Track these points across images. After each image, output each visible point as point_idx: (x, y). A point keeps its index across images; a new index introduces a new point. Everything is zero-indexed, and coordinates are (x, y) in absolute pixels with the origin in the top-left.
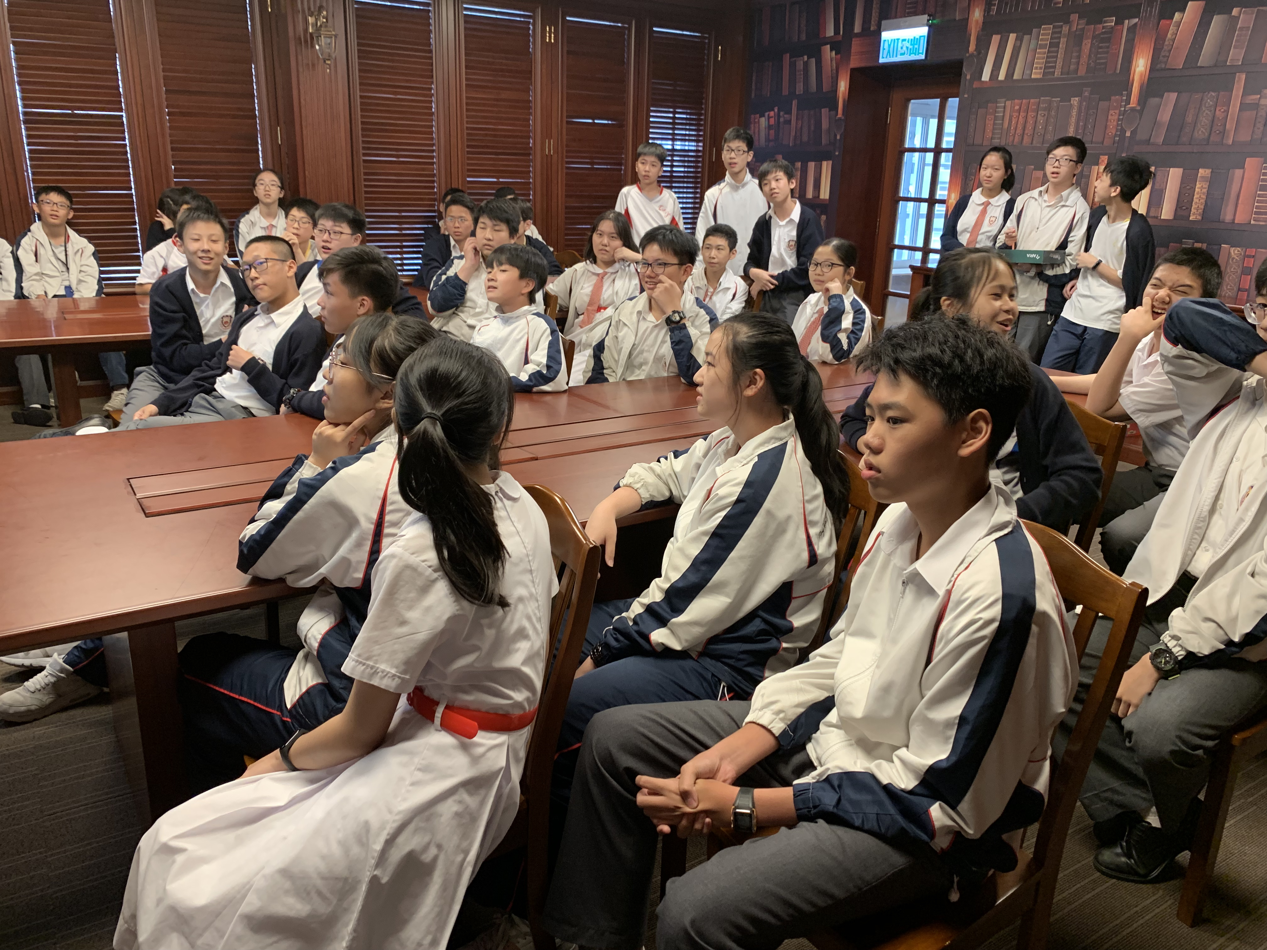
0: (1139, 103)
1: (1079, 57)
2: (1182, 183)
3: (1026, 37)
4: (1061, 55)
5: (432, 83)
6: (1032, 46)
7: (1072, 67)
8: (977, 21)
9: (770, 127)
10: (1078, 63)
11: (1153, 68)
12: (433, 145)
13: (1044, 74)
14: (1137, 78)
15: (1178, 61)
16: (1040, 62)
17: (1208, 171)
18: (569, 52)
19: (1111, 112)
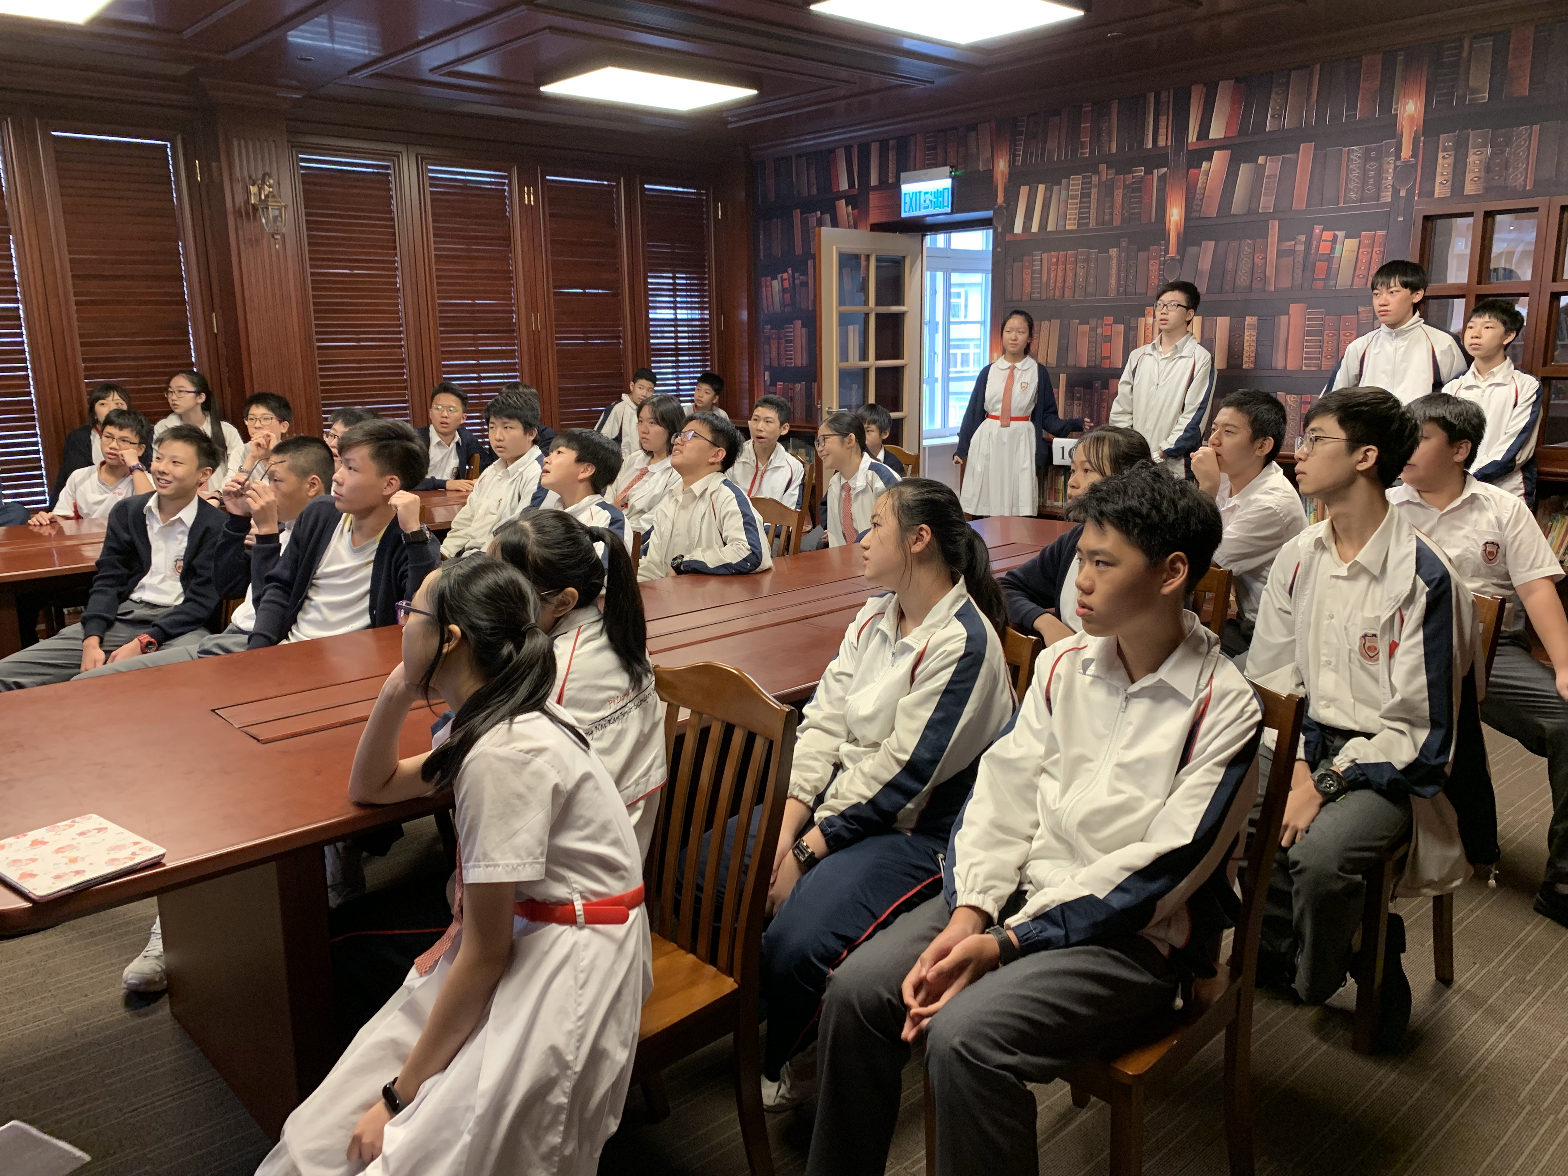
0: (1178, 253)
1: (1112, 207)
2: (1230, 332)
3: (1056, 188)
4: (1093, 205)
5: (396, 255)
6: (1063, 197)
7: (1107, 218)
8: (1003, 172)
9: (784, 291)
10: (1112, 214)
11: (1187, 218)
12: (400, 325)
13: (1079, 225)
14: (1172, 227)
15: (1211, 209)
16: (1073, 213)
17: (1255, 318)
18: (551, 215)
19: (1152, 262)
